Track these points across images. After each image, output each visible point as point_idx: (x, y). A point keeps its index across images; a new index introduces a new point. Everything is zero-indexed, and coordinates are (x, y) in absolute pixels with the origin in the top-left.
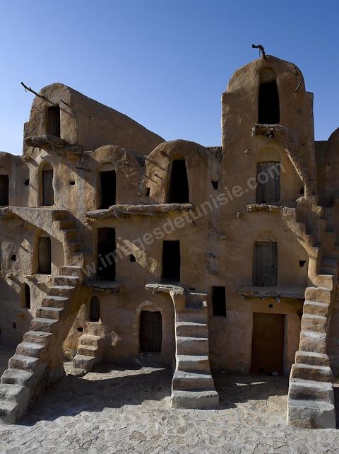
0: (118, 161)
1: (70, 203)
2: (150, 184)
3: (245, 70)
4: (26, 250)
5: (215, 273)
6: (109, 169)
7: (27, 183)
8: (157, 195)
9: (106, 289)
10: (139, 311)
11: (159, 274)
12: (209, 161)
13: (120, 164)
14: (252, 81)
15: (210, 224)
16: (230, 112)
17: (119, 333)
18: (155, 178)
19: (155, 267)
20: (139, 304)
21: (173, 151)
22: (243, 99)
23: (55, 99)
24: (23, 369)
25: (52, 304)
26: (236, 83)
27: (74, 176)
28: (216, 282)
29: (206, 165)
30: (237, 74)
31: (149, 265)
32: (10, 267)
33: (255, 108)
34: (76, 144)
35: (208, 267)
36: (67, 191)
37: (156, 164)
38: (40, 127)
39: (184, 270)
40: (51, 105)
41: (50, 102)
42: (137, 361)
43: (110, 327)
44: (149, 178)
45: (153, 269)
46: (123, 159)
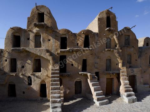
0: (68, 34)
1: (49, 47)
2: (78, 42)
3: (103, 12)
4: (29, 64)
5: (97, 68)
6: (64, 36)
7: (29, 39)
8: (81, 45)
9: (66, 75)
10: (75, 81)
11: (81, 70)
12: (95, 36)
13: (69, 35)
14: (105, 16)
15: (95, 54)
16: (100, 23)
17: (69, 89)
18: (81, 40)
19: (80, 67)
20: (75, 79)
21: (86, 33)
22: (103, 20)
23: (42, 11)
24: (57, 103)
25: (55, 81)
26: (101, 16)
27: (51, 38)
28: (97, 71)
29: (95, 37)
30: (101, 13)
31: (78, 67)
32: (21, 71)
33: (106, 23)
34: (51, 27)
35: (94, 67)
36: (47, 43)
37: (80, 36)
38: (35, 20)
39: (88, 68)
40: (40, 12)
41: (40, 11)
42: (75, 97)
43: (66, 87)
44: (78, 40)
45: (80, 68)
46: (69, 34)
